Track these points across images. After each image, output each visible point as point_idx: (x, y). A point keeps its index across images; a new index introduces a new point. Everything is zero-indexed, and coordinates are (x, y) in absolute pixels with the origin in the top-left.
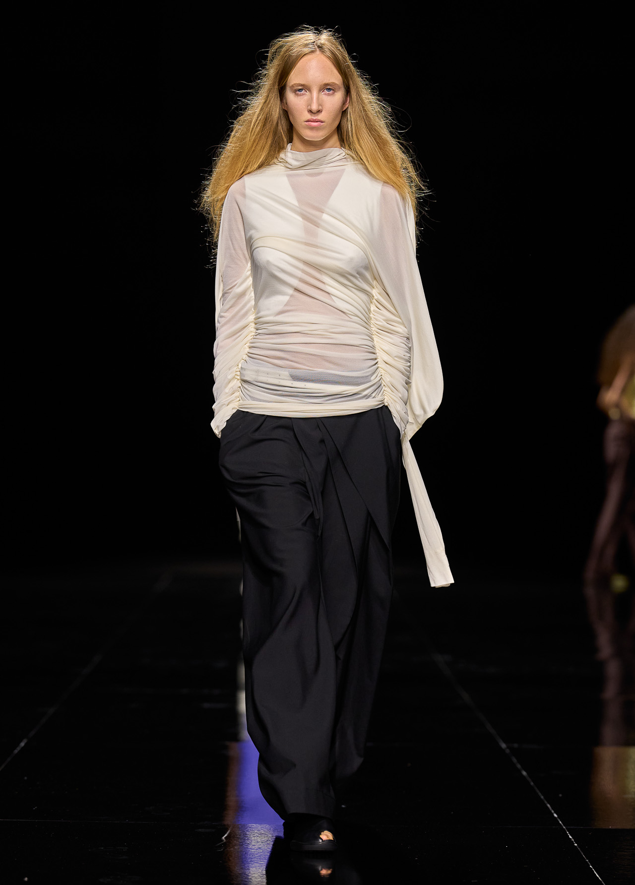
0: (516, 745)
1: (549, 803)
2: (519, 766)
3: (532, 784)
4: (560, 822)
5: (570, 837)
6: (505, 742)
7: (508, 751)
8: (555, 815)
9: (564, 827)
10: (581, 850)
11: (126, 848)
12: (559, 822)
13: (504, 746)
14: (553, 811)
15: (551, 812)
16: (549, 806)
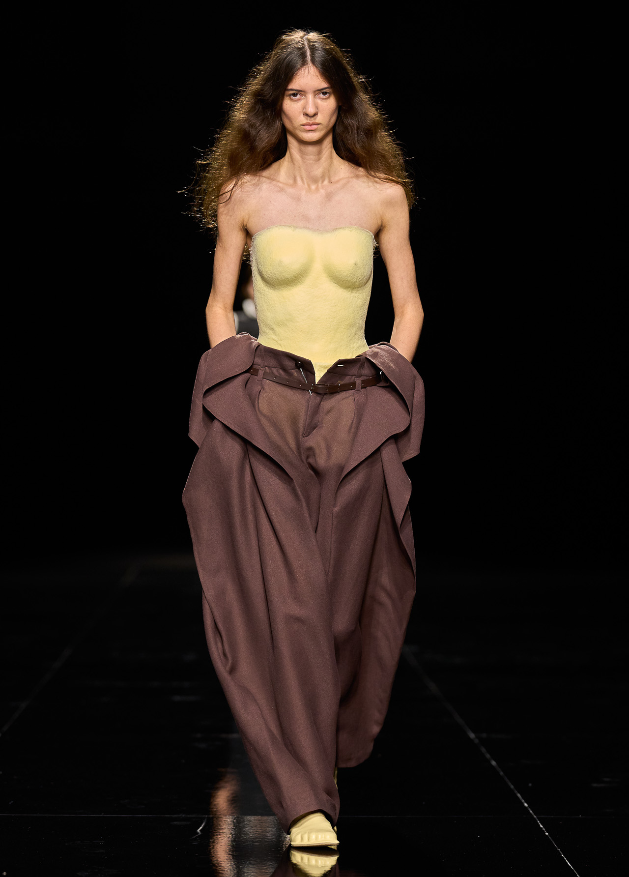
0: (484, 735)
1: (519, 793)
2: (488, 756)
3: (502, 773)
4: (531, 811)
5: (541, 826)
6: (474, 732)
7: (477, 741)
8: (526, 805)
9: (535, 817)
10: (552, 839)
11: (103, 842)
12: (529, 811)
13: (472, 735)
14: (523, 801)
15: (521, 801)
16: (519, 795)
